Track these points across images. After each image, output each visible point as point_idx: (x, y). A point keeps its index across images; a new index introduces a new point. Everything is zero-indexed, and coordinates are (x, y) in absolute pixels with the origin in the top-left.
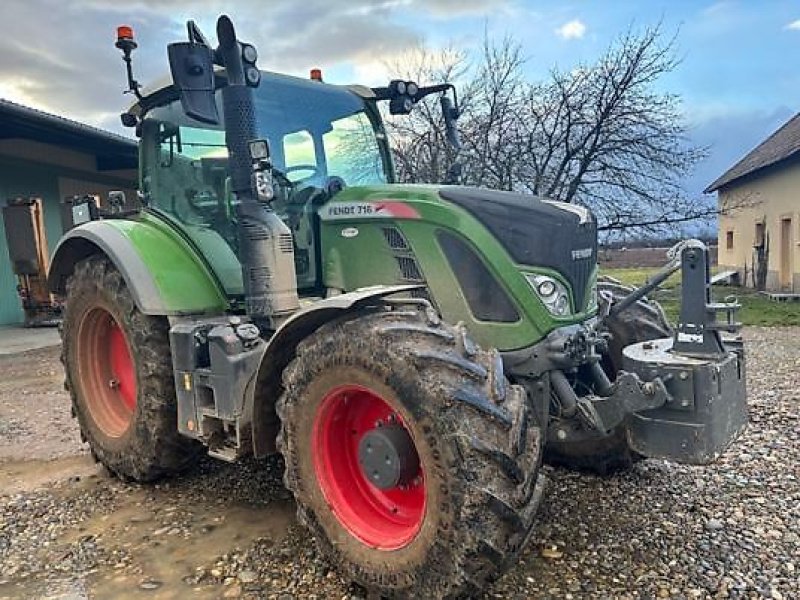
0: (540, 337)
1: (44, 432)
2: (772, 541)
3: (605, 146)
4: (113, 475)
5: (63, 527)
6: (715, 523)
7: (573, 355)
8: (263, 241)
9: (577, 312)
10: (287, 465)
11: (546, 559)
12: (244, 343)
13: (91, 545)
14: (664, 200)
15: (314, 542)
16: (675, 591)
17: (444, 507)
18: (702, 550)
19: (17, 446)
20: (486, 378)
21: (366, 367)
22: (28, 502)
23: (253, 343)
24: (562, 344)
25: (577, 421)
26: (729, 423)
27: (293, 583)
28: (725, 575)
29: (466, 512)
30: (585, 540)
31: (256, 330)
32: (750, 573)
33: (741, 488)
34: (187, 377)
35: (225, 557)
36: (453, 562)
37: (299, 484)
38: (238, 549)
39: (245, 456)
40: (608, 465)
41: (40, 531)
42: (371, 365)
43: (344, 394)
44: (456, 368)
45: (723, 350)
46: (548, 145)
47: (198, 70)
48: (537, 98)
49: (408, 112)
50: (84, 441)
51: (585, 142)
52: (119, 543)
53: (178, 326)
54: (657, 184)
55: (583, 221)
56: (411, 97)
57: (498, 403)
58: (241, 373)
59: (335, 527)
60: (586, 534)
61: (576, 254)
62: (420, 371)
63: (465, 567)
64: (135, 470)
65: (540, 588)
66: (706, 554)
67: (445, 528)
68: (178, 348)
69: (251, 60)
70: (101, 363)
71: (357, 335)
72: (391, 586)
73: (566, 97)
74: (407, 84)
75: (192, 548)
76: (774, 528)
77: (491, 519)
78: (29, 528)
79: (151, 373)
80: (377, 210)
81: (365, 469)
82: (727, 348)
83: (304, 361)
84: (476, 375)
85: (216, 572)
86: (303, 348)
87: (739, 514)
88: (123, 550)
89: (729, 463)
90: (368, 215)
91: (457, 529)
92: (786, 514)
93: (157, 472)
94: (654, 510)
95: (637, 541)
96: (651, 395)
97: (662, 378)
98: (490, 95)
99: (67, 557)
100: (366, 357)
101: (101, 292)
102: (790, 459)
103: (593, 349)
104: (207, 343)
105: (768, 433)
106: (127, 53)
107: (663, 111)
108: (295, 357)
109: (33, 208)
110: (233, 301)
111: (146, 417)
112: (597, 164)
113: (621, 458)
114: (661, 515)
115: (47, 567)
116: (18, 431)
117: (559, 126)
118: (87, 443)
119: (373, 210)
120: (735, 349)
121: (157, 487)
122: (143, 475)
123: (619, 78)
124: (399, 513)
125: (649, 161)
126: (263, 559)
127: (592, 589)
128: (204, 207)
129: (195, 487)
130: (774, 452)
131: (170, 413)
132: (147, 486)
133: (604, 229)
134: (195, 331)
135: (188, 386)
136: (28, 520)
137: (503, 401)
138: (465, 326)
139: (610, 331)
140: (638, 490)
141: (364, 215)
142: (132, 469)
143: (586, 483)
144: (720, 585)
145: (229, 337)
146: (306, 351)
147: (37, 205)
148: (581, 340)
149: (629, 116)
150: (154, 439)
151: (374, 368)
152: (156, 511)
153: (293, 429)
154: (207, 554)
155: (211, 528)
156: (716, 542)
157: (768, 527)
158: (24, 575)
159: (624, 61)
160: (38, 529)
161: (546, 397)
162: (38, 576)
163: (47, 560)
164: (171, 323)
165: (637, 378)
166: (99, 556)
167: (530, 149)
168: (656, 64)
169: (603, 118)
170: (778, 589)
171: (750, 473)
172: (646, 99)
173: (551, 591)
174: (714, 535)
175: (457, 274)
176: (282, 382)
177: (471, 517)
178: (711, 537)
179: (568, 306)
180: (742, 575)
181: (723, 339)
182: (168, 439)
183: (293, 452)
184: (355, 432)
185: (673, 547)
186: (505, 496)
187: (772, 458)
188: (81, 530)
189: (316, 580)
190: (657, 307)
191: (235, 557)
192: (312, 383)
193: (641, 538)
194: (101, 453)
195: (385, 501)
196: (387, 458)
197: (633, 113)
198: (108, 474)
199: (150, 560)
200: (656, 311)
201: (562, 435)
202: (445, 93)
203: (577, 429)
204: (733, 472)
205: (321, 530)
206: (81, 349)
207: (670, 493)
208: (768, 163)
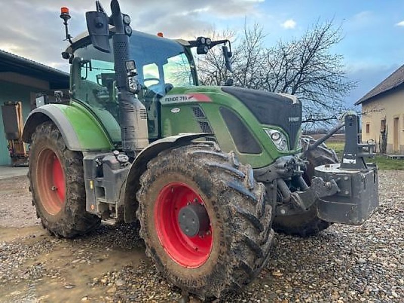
0: (272, 161)
1: (18, 214)
2: (391, 269)
3: (305, 80)
4: (53, 234)
5: (26, 259)
6: (361, 260)
7: (289, 171)
8: (132, 113)
9: (291, 149)
10: (141, 226)
11: (274, 277)
12: (121, 164)
13: (40, 268)
14: (334, 107)
15: (154, 267)
16: (342, 292)
17: (222, 243)
18: (356, 273)
19: (4, 220)
20: (244, 177)
21: (183, 173)
22: (8, 247)
23: (125, 164)
24: (284, 165)
25: (291, 204)
26: (370, 205)
27: (143, 286)
28: (368, 285)
29: (233, 246)
30: (295, 268)
31: (127, 157)
32: (380, 284)
33: (375, 244)
34: (91, 182)
35: (108, 273)
36: (226, 272)
37: (148, 235)
38: (115, 270)
39: (120, 222)
40: (306, 232)
41: (14, 261)
42: (186, 171)
43: (172, 187)
44: (229, 172)
45: (366, 168)
46: (276, 79)
47: (100, 25)
48: (271, 56)
49: (206, 53)
50: (38, 217)
51: (295, 78)
52: (54, 267)
53: (87, 156)
54: (331, 100)
55: (295, 102)
56: (208, 46)
57: (250, 190)
58: (119, 179)
59: (165, 257)
60: (295, 265)
61: (291, 119)
62: (210, 173)
63: (232, 275)
64: (64, 232)
65: (271, 290)
66: (357, 275)
67: (222, 254)
68: (87, 167)
69: (128, 23)
70: (47, 178)
71: (179, 156)
72: (194, 286)
73: (285, 56)
74: (206, 39)
75: (92, 269)
76: (393, 263)
77: (246, 250)
78: (8, 259)
79: (73, 181)
80: (190, 98)
81: (181, 227)
82: (369, 168)
83: (151, 170)
84: (240, 176)
85: (104, 281)
86: (151, 164)
87: (374, 256)
88: (56, 270)
89: (369, 232)
90: (185, 101)
91: (228, 254)
92: (399, 256)
93: (75, 233)
94: (330, 254)
95: (322, 268)
96: (329, 188)
97: (335, 180)
98: (247, 54)
99: (27, 272)
100: (183, 167)
101: (49, 141)
102: (400, 230)
103: (299, 167)
104: (102, 165)
105: (389, 219)
106: (66, 20)
107: (334, 63)
108: (147, 169)
109: (17, 107)
110: (116, 145)
111: (70, 204)
112: (301, 89)
113: (313, 228)
114: (334, 256)
115: (17, 277)
116: (4, 214)
117: (282, 70)
118: (40, 219)
119: (188, 98)
120: (372, 168)
121: (75, 240)
122: (68, 234)
123: (312, 47)
124: (198, 250)
125: (327, 88)
126: (128, 275)
127: (298, 291)
128: (102, 98)
129: (94, 241)
130: (392, 227)
131: (82, 201)
132: (69, 240)
133: (304, 122)
134: (96, 158)
135: (92, 187)
136: (8, 255)
137: (253, 189)
138: (234, 153)
139: (308, 160)
140: (322, 244)
141: (183, 101)
142: (62, 231)
143: (296, 241)
144: (365, 289)
145: (113, 160)
146: (152, 165)
147: (19, 105)
148: (293, 163)
149: (317, 66)
150: (74, 215)
151: (187, 172)
152: (74, 252)
153: (145, 206)
154: (99, 272)
155: (101, 260)
156: (362, 269)
157: (390, 262)
158: (4, 281)
159: (314, 38)
160: (13, 259)
161: (275, 192)
162: (12, 281)
163: (17, 274)
164: (84, 155)
165: (322, 180)
166: (44, 273)
167: (267, 81)
168: (331, 39)
169: (304, 66)
170: (395, 292)
171: (380, 237)
172: (325, 57)
173: (276, 292)
174: (362, 266)
175: (230, 130)
176: (139, 182)
177: (236, 248)
178: (360, 267)
179: (287, 146)
180: (376, 284)
181: (367, 163)
182: (81, 215)
183: (144, 218)
184: (176, 209)
185: (340, 271)
186: (253, 238)
187: (391, 230)
188: (35, 260)
189: (155, 285)
190: (332, 151)
191: (113, 274)
192: (155, 182)
193: (324, 267)
194: (46, 224)
195: (191, 244)
196: (193, 220)
197: (319, 64)
198: (50, 234)
199: (70, 275)
200: (331, 152)
201: (283, 212)
202: (225, 44)
203: (291, 209)
204: (370, 236)
205: (158, 259)
206: (38, 170)
207: (338, 246)
208: (387, 89)
